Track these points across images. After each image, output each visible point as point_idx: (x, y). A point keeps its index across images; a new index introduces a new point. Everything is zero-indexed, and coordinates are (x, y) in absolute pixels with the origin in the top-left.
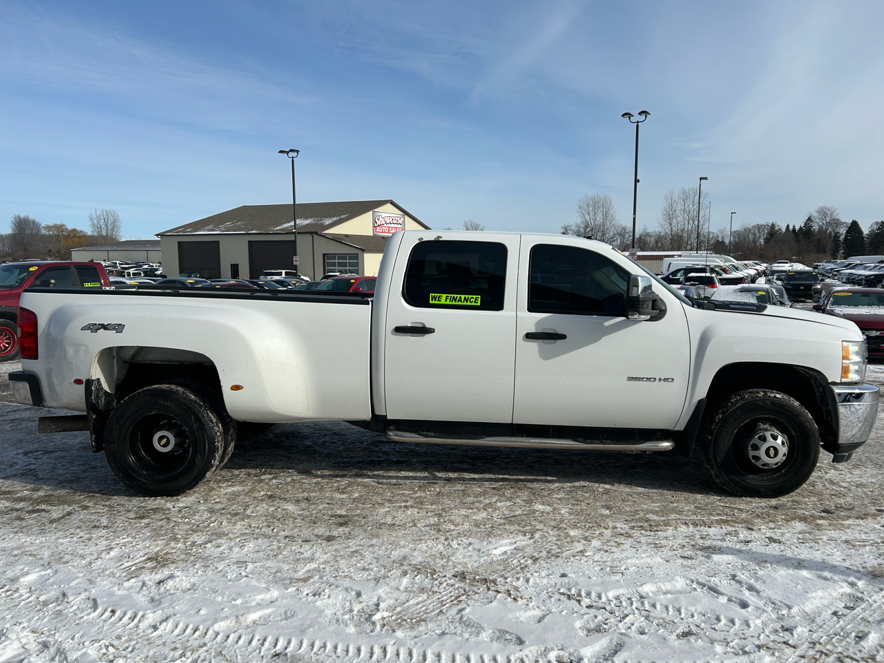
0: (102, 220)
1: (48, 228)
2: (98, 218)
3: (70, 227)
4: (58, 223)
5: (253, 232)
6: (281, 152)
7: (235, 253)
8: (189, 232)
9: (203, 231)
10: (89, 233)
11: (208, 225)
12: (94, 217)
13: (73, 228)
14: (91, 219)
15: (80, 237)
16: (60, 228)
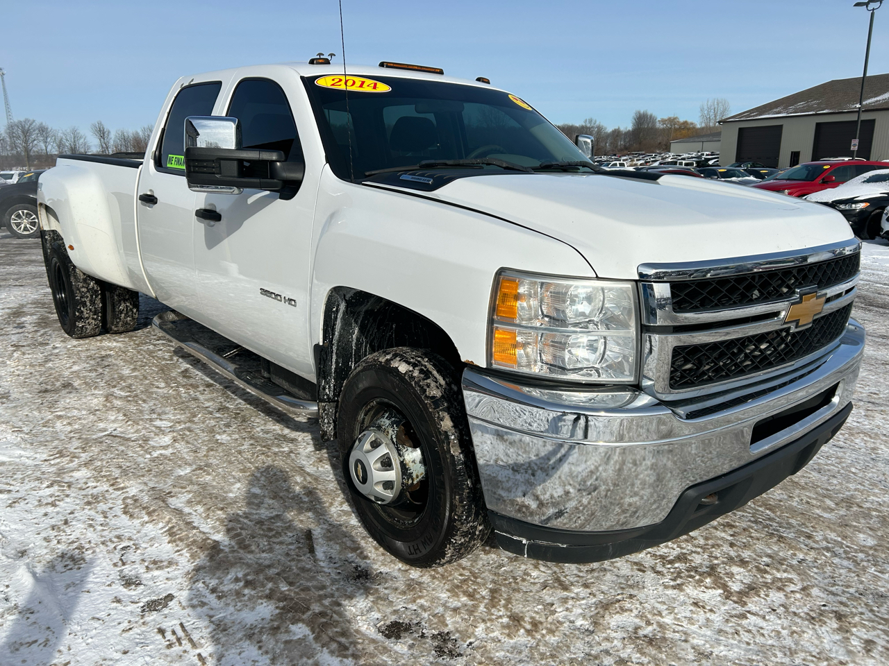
0: (713, 111)
1: (663, 121)
2: (709, 109)
3: (682, 120)
4: (672, 116)
5: (824, 112)
6: (858, 4)
7: (799, 139)
8: (754, 116)
9: (769, 114)
10: (698, 126)
11: (777, 108)
12: (706, 107)
13: (685, 120)
14: (702, 110)
15: (689, 129)
16: (672, 121)
